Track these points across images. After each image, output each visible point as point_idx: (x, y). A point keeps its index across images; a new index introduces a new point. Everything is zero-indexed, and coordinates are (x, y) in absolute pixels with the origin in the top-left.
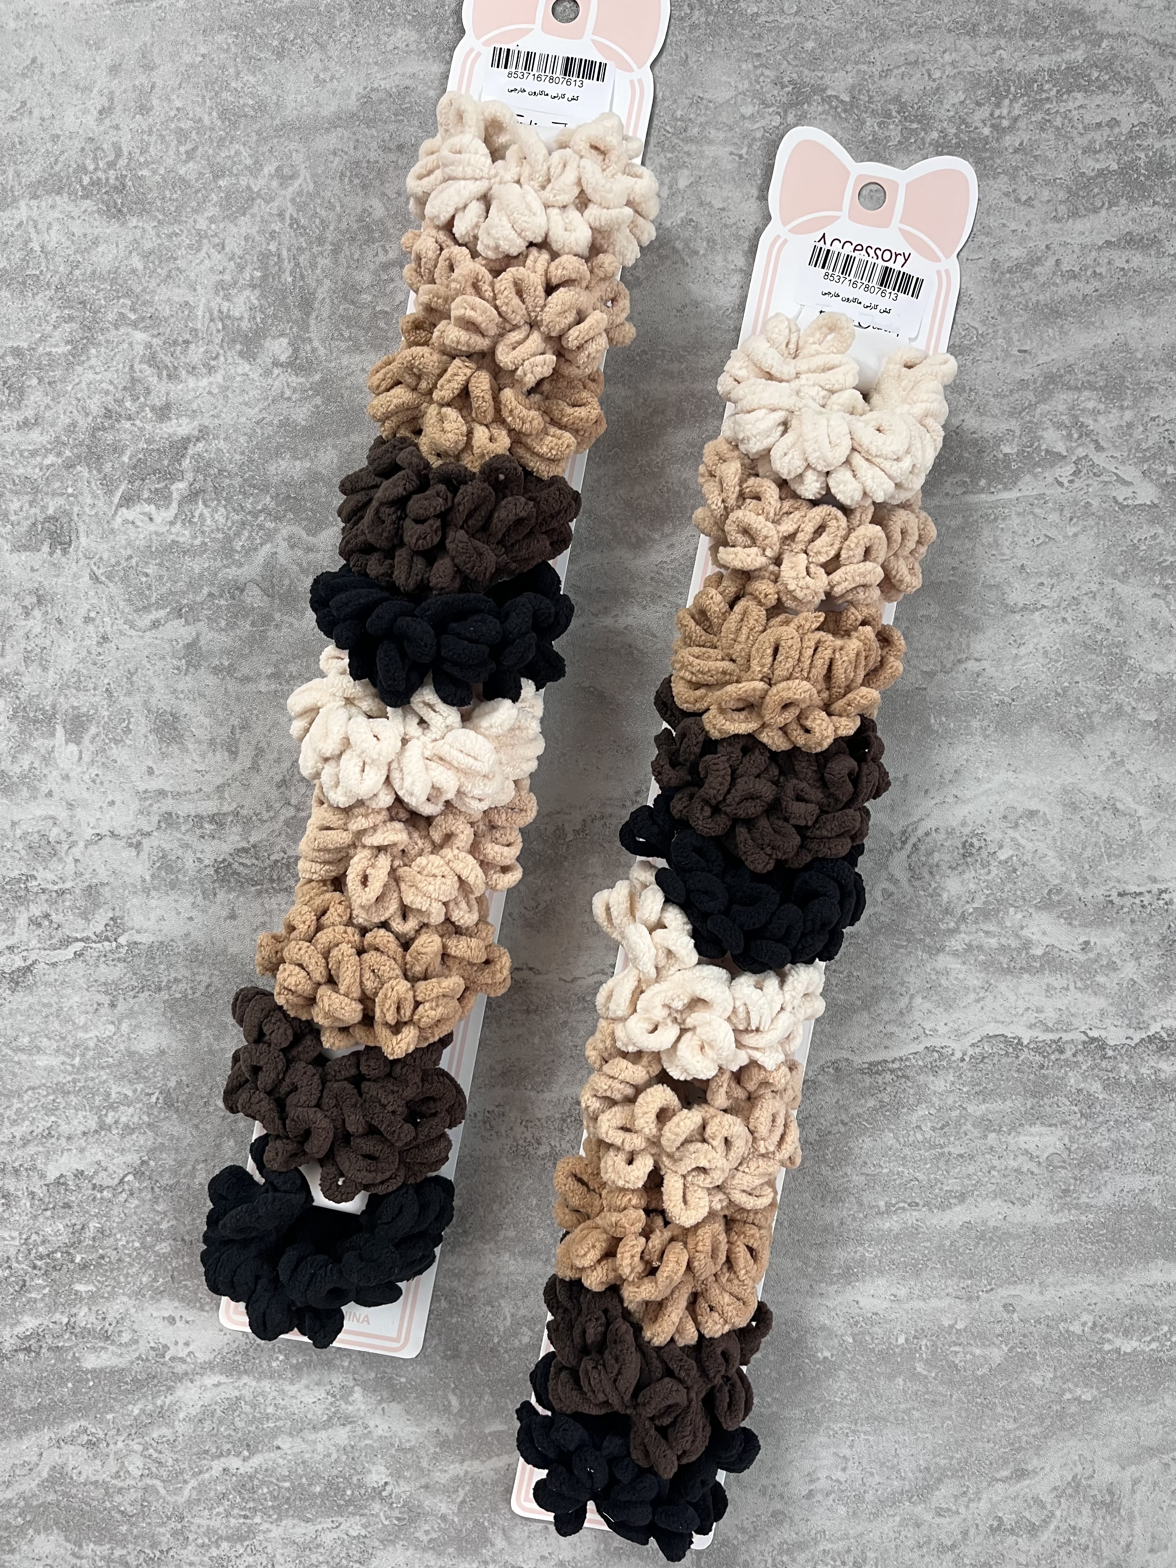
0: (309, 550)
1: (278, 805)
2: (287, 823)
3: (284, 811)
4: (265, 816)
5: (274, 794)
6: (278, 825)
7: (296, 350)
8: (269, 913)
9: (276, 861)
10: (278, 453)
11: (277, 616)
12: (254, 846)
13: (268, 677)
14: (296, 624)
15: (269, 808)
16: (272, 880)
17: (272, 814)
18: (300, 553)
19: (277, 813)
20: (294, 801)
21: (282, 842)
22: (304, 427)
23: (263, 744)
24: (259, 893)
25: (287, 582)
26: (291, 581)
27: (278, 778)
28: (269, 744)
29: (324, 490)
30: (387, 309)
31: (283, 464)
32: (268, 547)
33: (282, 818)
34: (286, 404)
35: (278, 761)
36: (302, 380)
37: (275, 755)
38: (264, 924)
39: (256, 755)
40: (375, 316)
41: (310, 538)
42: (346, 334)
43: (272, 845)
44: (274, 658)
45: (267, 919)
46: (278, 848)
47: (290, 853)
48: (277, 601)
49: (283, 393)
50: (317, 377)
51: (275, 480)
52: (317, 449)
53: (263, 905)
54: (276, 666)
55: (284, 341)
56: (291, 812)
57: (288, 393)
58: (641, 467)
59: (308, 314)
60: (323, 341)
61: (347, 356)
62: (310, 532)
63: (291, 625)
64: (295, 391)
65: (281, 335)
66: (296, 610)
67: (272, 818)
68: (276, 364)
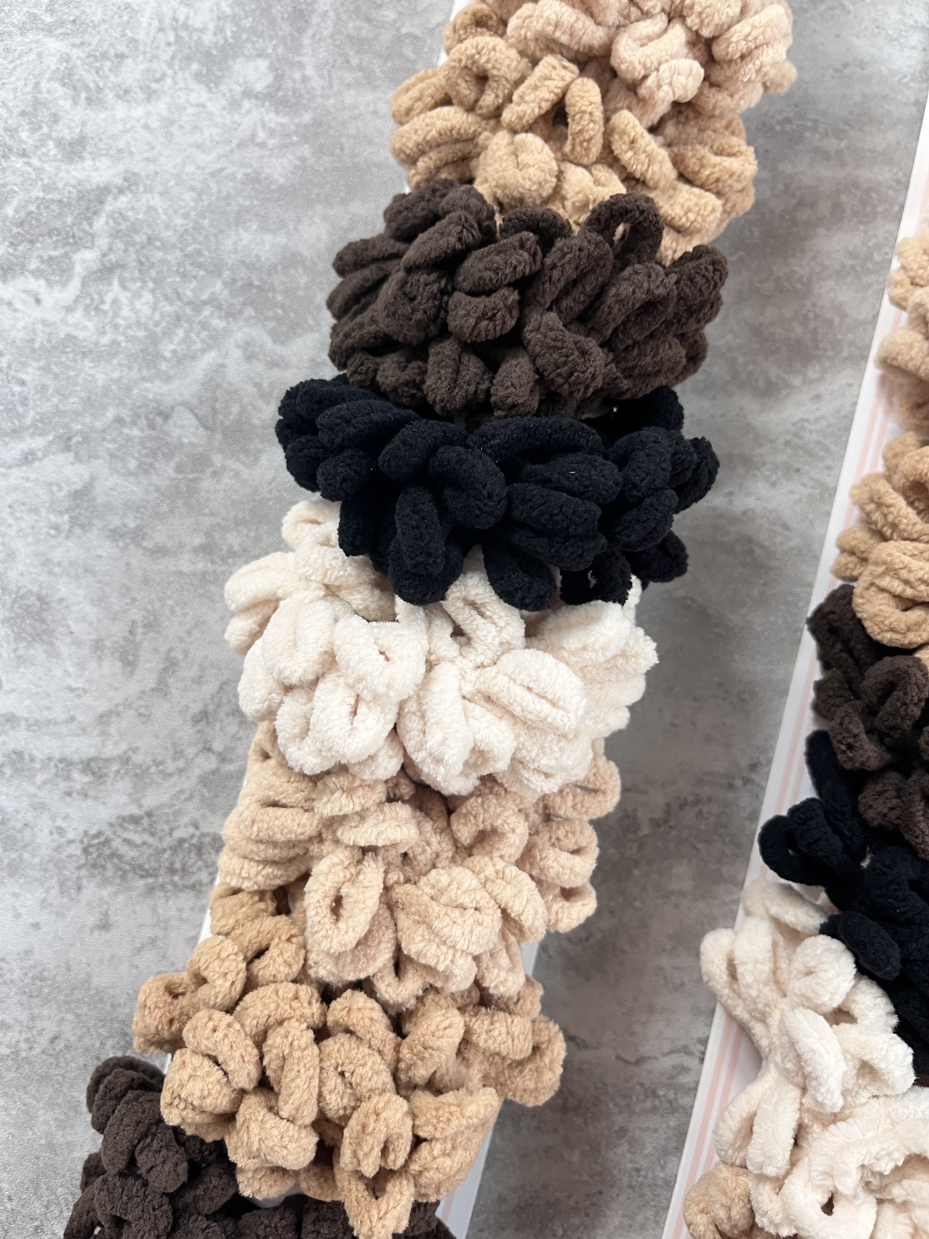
0: (273, 364)
1: (191, 751)
2: (204, 781)
3: (200, 760)
4: (171, 766)
5: (187, 732)
6: (189, 782)
7: (279, 78)
8: (164, 924)
9: (181, 841)
10: (239, 221)
11: (218, 459)
12: (149, 814)
13: (195, 550)
14: (245, 473)
15: (178, 754)
16: (172, 871)
17: (181, 763)
18: (259, 367)
19: (189, 763)
20: (218, 746)
21: (192, 810)
22: (281, 188)
23: (177, 654)
24: (150, 890)
25: (235, 409)
26: (243, 409)
27: (196, 708)
28: (186, 653)
29: (303, 280)
30: (417, 32)
31: (246, 237)
32: (211, 357)
33: (197, 772)
34: (256, 152)
35: (198, 681)
36: (285, 120)
37: (194, 672)
38: (153, 941)
39: (165, 670)
40: (399, 40)
41: (278, 349)
42: (355, 61)
43: (177, 814)
44: (207, 521)
45: (160, 933)
46: (186, 819)
47: (205, 828)
48: (219, 436)
49: (253, 136)
50: (307, 118)
51: (231, 260)
52: (299, 220)
53: (154, 909)
54: (208, 534)
55: (263, 64)
56: (212, 763)
57: (261, 135)
58: (777, 280)
59: (301, 31)
60: (319, 67)
61: (352, 92)
62: (279, 338)
63: (237, 474)
64: (272, 133)
65: (259, 56)
66: (247, 452)
67: (181, 771)
68: (248, 93)
